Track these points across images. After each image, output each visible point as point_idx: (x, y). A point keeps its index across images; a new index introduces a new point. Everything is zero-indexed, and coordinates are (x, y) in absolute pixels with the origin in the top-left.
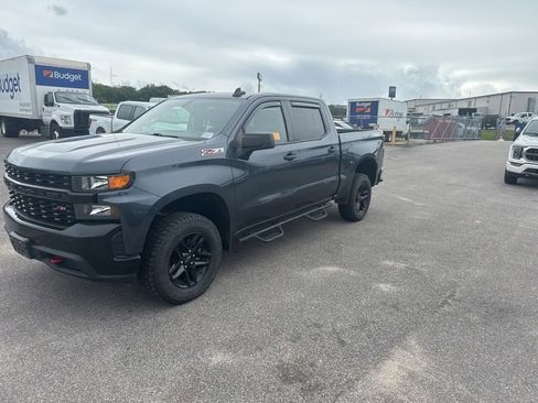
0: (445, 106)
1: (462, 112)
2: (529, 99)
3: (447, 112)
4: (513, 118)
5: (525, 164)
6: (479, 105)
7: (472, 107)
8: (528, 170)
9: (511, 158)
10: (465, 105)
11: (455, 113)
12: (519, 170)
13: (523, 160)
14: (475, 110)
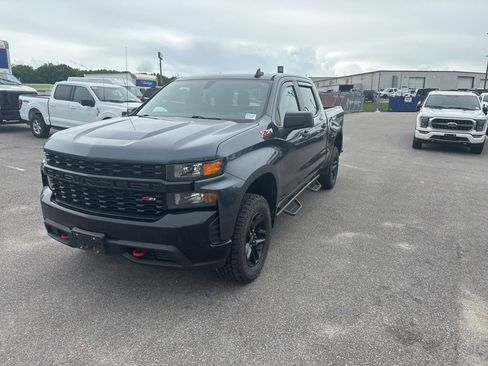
0: (327, 83)
1: (343, 88)
2: (394, 77)
3: (330, 88)
4: (383, 93)
5: (431, 132)
6: (355, 82)
7: (349, 84)
8: (434, 136)
9: (419, 128)
10: (343, 83)
11: (336, 89)
12: (426, 137)
13: (429, 129)
14: (352, 86)
